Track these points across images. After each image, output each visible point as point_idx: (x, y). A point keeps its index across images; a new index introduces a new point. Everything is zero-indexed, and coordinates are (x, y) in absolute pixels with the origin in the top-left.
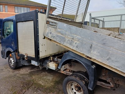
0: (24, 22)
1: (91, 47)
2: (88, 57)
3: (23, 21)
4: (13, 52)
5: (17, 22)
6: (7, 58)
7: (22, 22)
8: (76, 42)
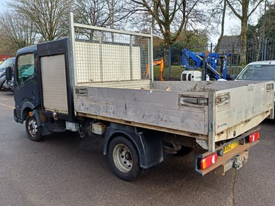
0: (52, 57)
1: (126, 108)
2: (127, 122)
3: (49, 54)
4: (34, 109)
5: (40, 57)
6: (25, 122)
7: (48, 56)
8: (111, 106)
